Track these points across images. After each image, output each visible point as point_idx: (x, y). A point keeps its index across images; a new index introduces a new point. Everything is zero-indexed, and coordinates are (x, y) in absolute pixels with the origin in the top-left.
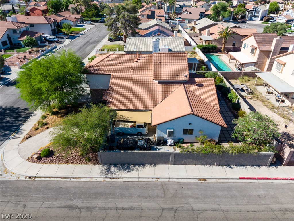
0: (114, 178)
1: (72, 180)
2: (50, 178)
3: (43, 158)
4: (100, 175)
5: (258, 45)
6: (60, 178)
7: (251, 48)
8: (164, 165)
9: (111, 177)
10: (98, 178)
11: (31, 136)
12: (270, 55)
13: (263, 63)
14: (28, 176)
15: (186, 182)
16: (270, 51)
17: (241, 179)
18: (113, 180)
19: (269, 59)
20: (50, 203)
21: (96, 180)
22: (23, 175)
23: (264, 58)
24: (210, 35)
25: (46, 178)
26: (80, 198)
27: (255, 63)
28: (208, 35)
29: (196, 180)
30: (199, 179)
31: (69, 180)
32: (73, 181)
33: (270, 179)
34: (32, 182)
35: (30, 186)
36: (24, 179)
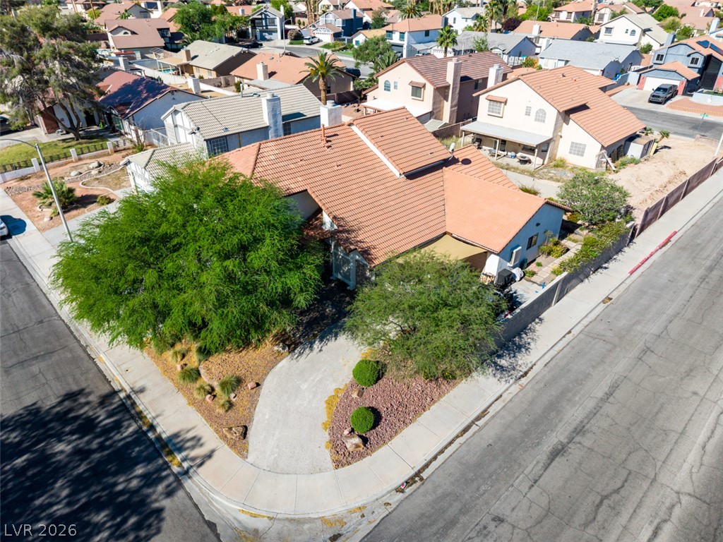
0: (526, 373)
1: (480, 423)
2: (442, 452)
3: (371, 435)
4: (503, 383)
5: (427, 79)
6: (457, 437)
7: (411, 87)
8: (548, 311)
9: (521, 373)
10: (507, 389)
11: (246, 428)
12: (448, 92)
13: (440, 111)
14: (403, 484)
15: (601, 313)
16: (448, 87)
17: (632, 273)
18: (530, 375)
19: (447, 101)
20: (521, 476)
21: (511, 396)
22: (389, 492)
23: (441, 101)
24: (270, 77)
25: (435, 458)
26: (544, 432)
27: (431, 112)
28: (265, 79)
29: (603, 306)
30: (604, 302)
31: (474, 428)
32: (486, 424)
33: (647, 260)
34: (428, 485)
35: (439, 491)
36: (400, 496)
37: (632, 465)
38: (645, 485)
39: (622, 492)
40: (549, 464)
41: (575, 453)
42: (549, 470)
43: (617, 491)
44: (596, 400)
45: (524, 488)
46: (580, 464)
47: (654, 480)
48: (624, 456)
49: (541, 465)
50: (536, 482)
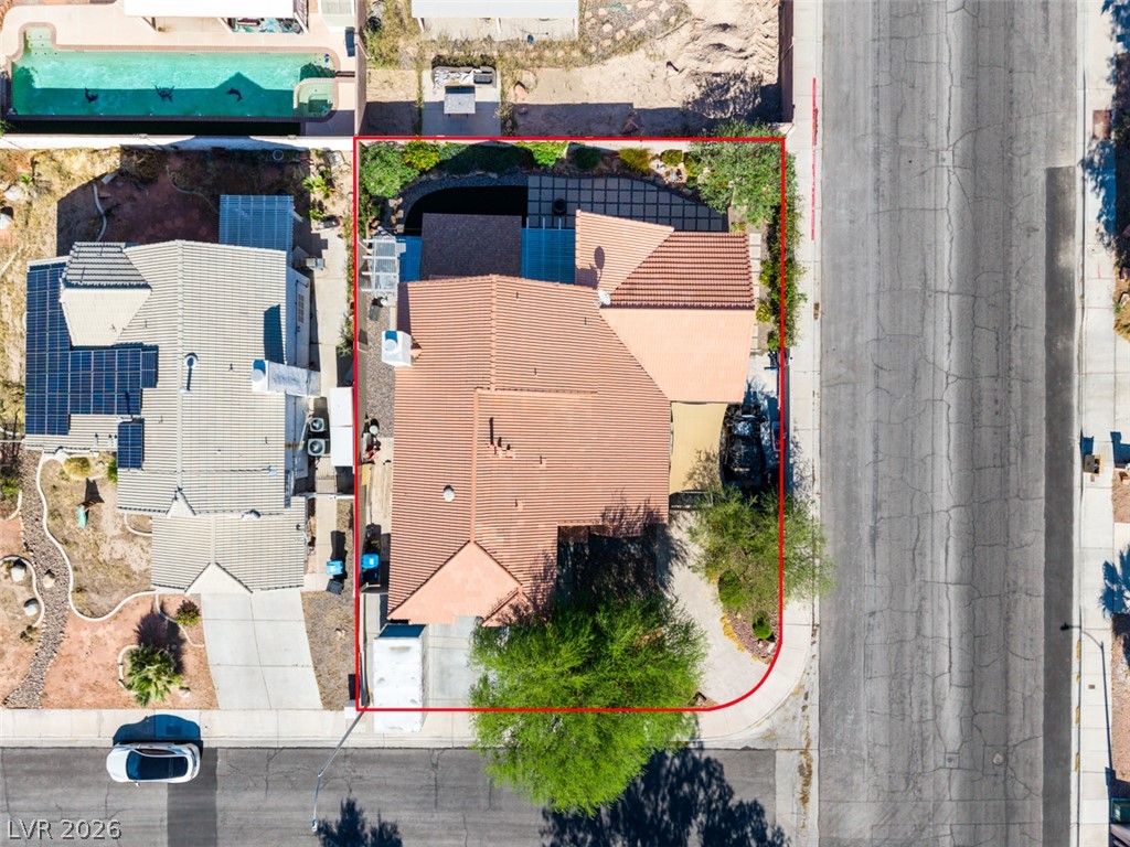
14: (812, 639)
34: (824, 626)
35: (833, 625)
36: (816, 645)
37: (917, 511)
38: (929, 520)
39: (921, 538)
40: (875, 551)
41: (883, 528)
42: (877, 557)
43: (918, 539)
44: (871, 465)
45: (872, 582)
46: (890, 535)
47: (933, 512)
48: (909, 507)
49: (871, 558)
50: (875, 571)
